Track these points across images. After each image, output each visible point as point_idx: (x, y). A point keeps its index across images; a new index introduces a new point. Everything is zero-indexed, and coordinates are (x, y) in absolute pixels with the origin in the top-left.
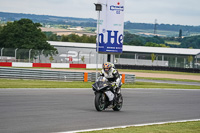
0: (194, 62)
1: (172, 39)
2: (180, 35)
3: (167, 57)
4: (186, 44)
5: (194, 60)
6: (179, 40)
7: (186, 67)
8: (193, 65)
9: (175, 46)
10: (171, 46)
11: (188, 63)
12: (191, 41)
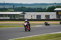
0: (19, 17)
1: (11, 9)
2: (14, 7)
3: (9, 15)
4: (16, 10)
5: (19, 16)
6: (13, 9)
7: (17, 19)
8: (19, 18)
9: (12, 11)
10: (10, 11)
11: (17, 17)
12: (18, 9)
